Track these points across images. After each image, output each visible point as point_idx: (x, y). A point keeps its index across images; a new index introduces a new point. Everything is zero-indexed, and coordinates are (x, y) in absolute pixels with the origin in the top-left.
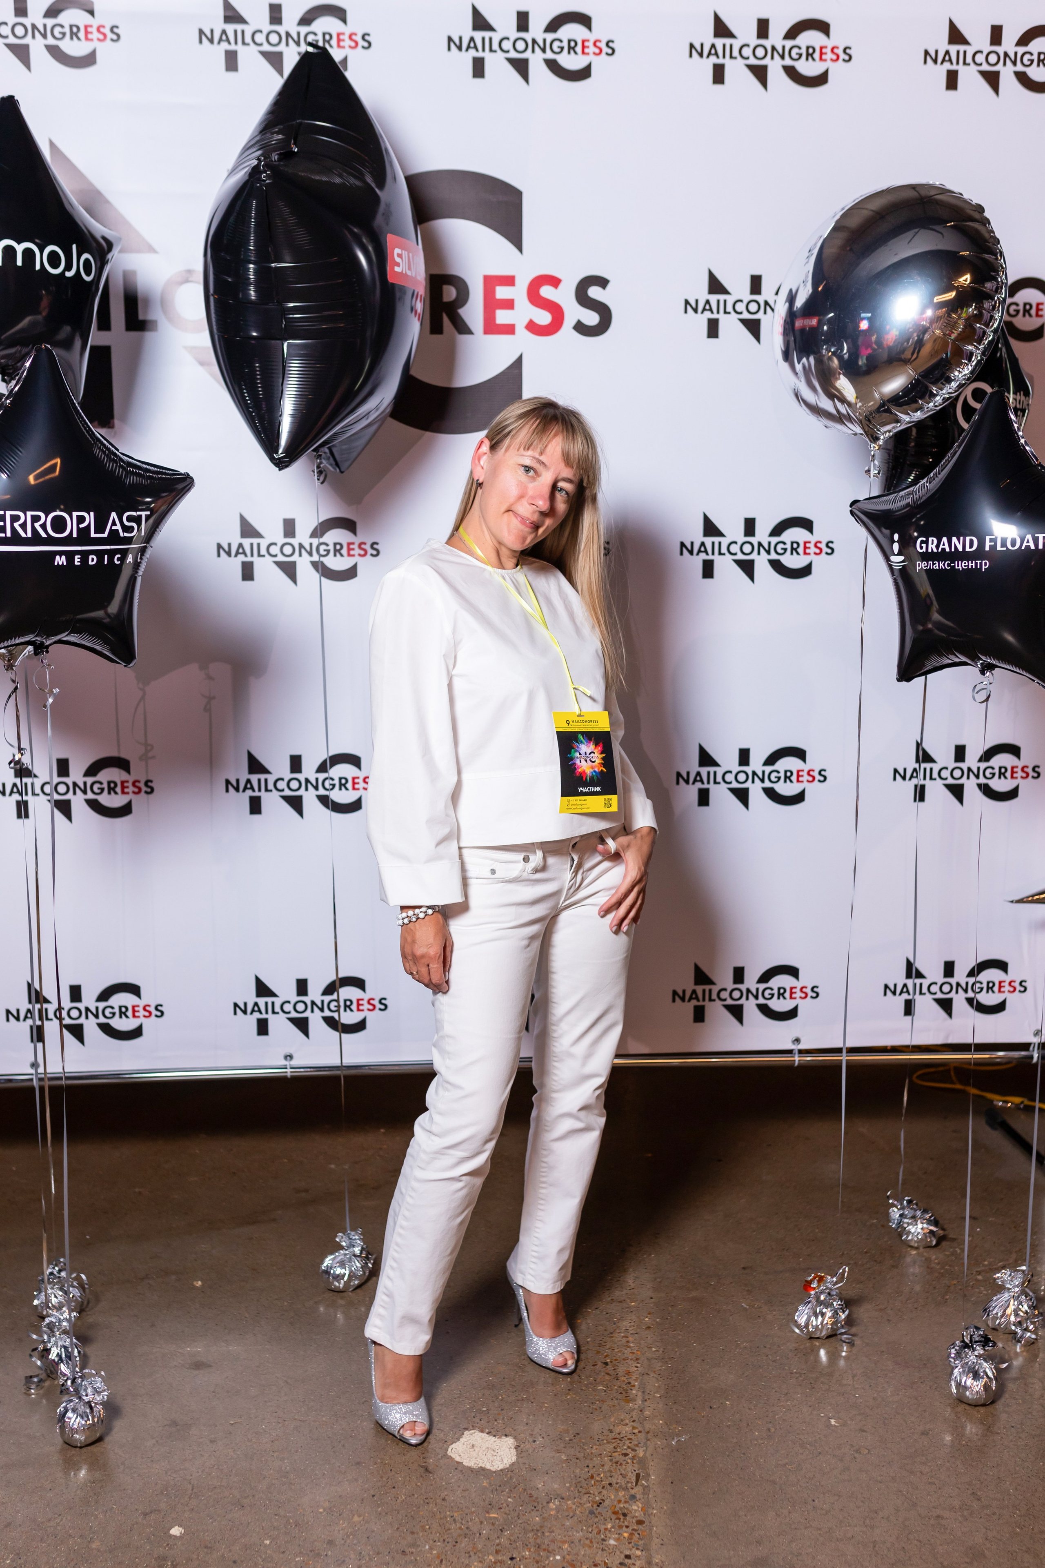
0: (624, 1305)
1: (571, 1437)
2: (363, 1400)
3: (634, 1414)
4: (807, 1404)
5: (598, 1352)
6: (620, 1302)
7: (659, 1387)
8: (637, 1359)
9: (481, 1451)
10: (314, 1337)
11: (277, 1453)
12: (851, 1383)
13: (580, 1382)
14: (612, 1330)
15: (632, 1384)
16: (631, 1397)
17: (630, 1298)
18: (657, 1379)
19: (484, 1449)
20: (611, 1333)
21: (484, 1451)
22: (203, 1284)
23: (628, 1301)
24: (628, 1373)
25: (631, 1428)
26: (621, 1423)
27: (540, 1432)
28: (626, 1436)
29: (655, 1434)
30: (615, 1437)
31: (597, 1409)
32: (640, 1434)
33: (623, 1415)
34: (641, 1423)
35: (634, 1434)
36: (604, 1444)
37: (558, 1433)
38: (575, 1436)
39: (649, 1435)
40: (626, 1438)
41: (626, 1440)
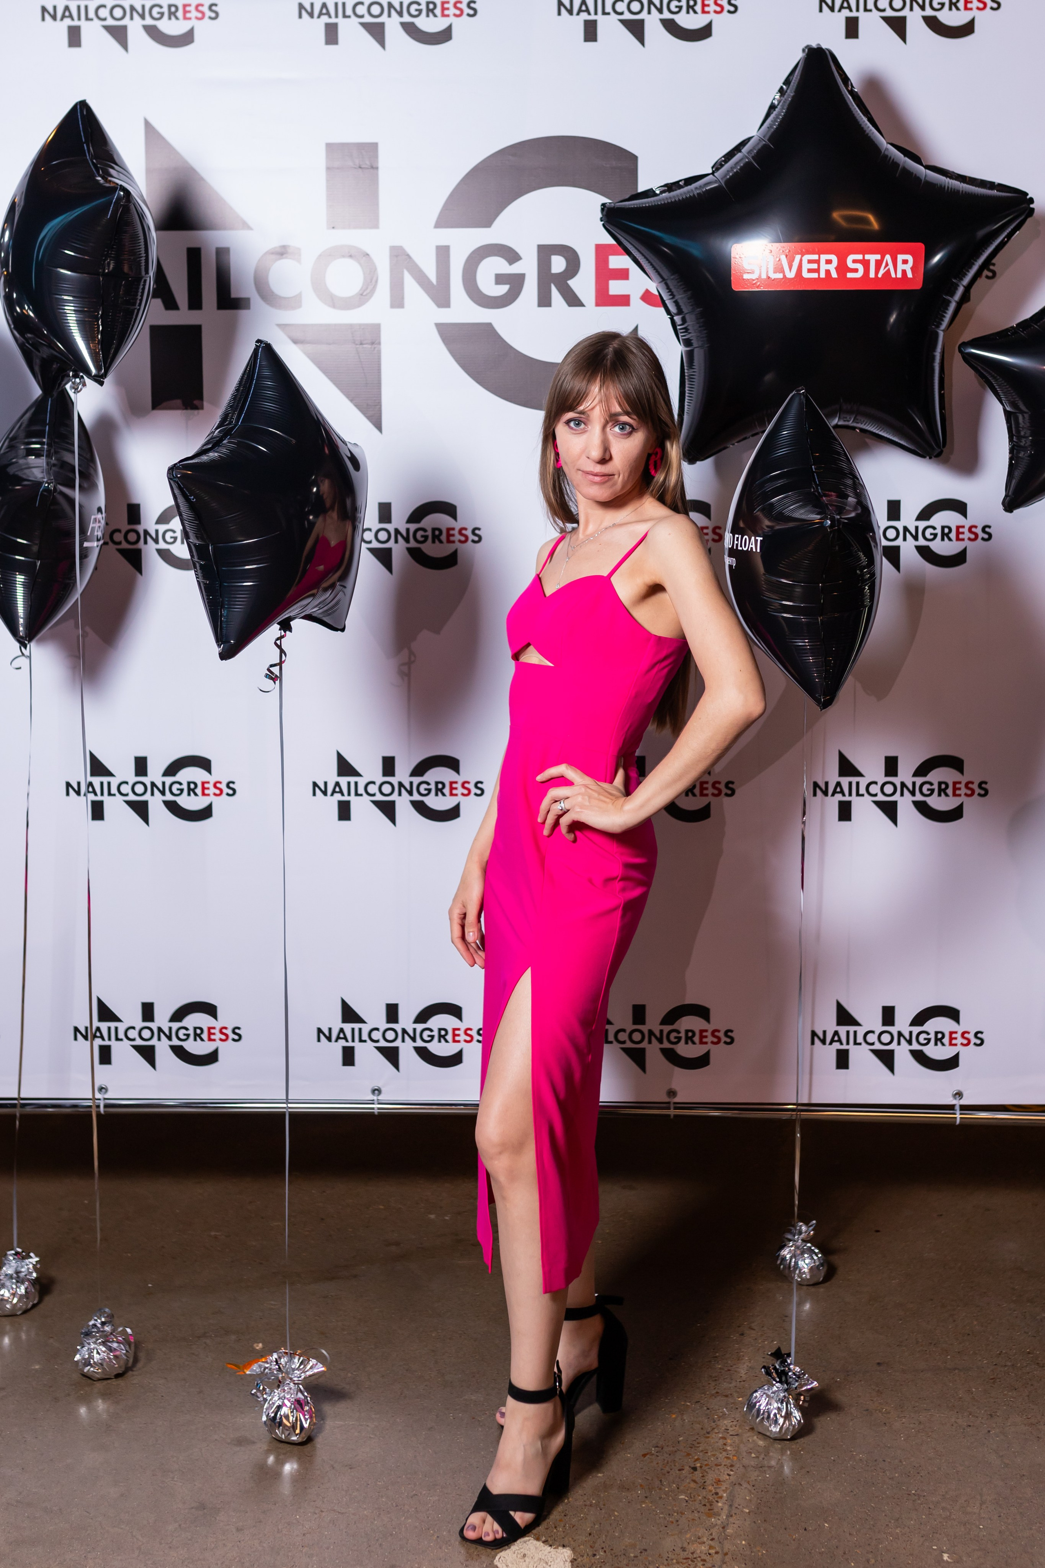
0: (731, 1400)
1: (638, 1553)
2: (412, 1494)
3: (714, 1531)
4: (918, 1532)
5: (688, 1454)
6: (727, 1396)
7: (749, 1500)
8: (731, 1466)
9: (532, 1563)
10: (373, 1416)
11: (306, 1548)
12: (975, 1511)
13: (660, 1489)
14: (709, 1429)
15: (719, 1495)
16: (715, 1510)
17: (736, 1392)
18: (749, 1491)
19: (536, 1559)
20: (708, 1433)
21: (535, 1563)
22: (263, 1348)
23: (735, 1395)
24: (717, 1481)
25: (707, 1548)
26: (698, 1540)
27: (603, 1545)
28: (700, 1557)
29: (734, 1557)
30: (687, 1557)
31: (672, 1522)
32: (716, 1555)
33: (701, 1532)
34: (720, 1543)
35: (710, 1554)
36: (674, 1564)
37: (624, 1547)
38: (641, 1552)
39: (727, 1557)
40: (699, 1559)
41: (698, 1561)
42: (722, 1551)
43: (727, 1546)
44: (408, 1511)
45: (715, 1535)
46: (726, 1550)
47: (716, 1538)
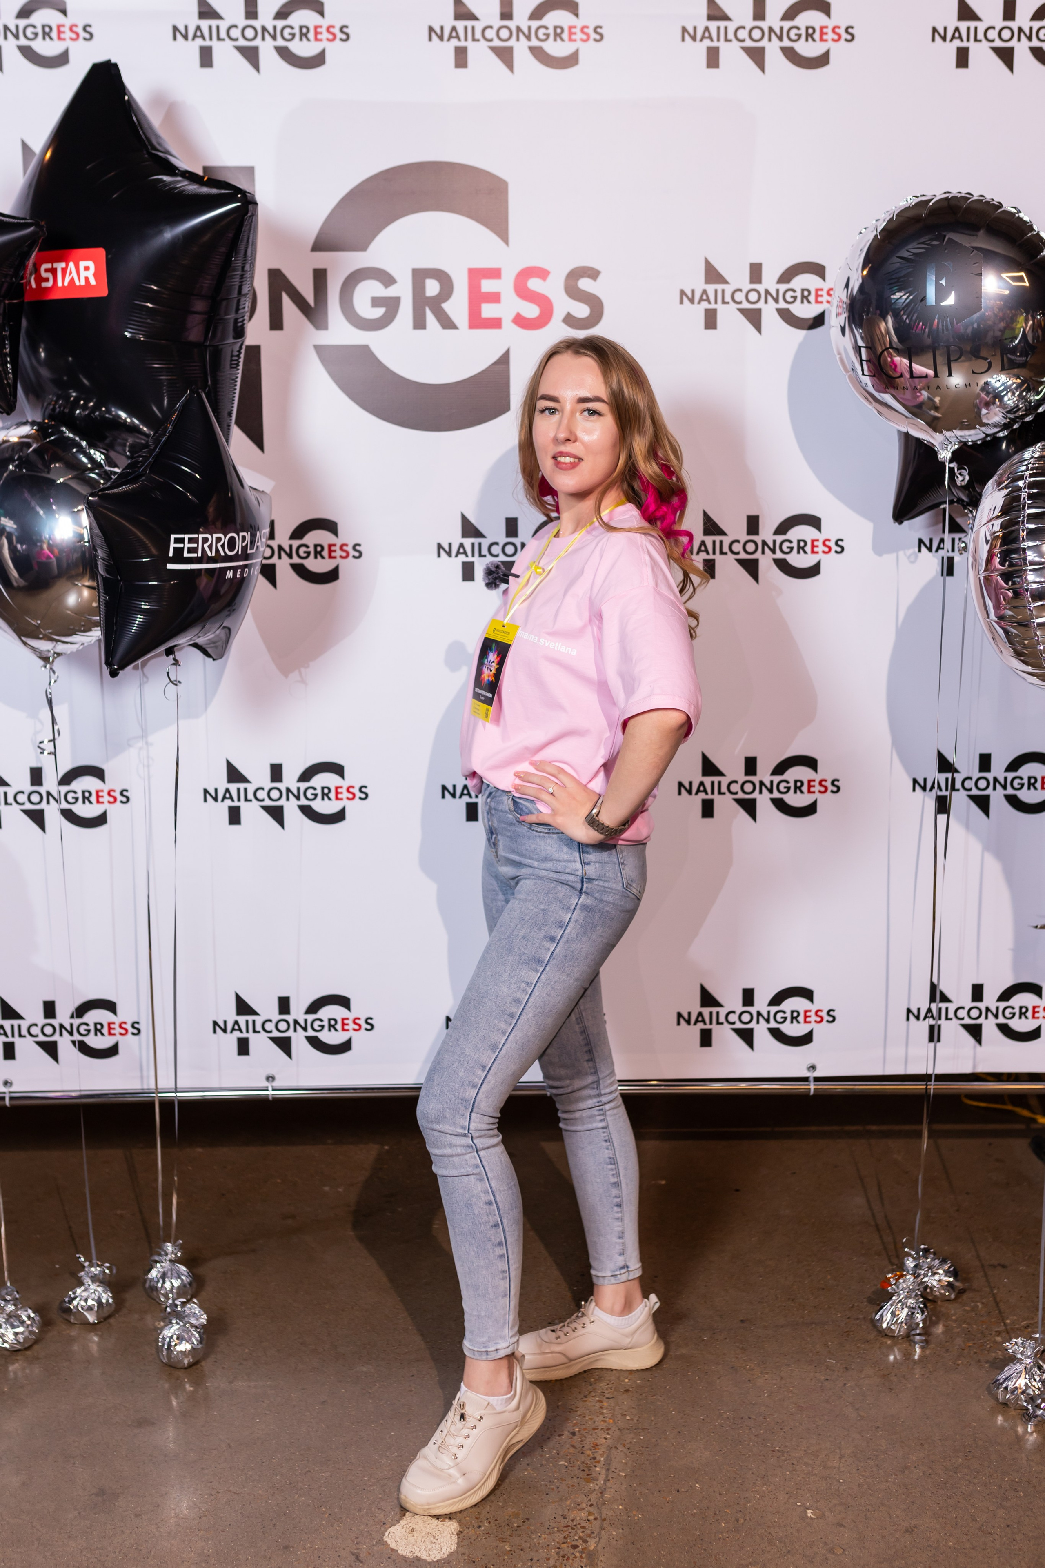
2: (306, 1470)
3: (593, 1496)
4: (784, 1489)
7: (626, 1464)
8: (608, 1429)
9: (419, 1538)
12: (836, 1465)
15: (598, 1459)
16: (594, 1475)
18: (626, 1454)
19: (424, 1533)
21: (423, 1537)
24: (596, 1446)
25: (587, 1514)
26: (578, 1507)
27: (488, 1516)
28: (579, 1524)
29: (612, 1522)
30: (568, 1524)
31: (553, 1489)
32: (595, 1522)
33: (580, 1498)
34: (598, 1508)
35: (589, 1521)
36: (555, 1532)
37: (507, 1517)
38: (524, 1522)
39: (605, 1522)
40: (579, 1526)
41: (578, 1528)
42: (601, 1517)
43: (605, 1512)
44: (302, 1488)
45: (593, 1501)
46: (604, 1516)
47: (595, 1504)
